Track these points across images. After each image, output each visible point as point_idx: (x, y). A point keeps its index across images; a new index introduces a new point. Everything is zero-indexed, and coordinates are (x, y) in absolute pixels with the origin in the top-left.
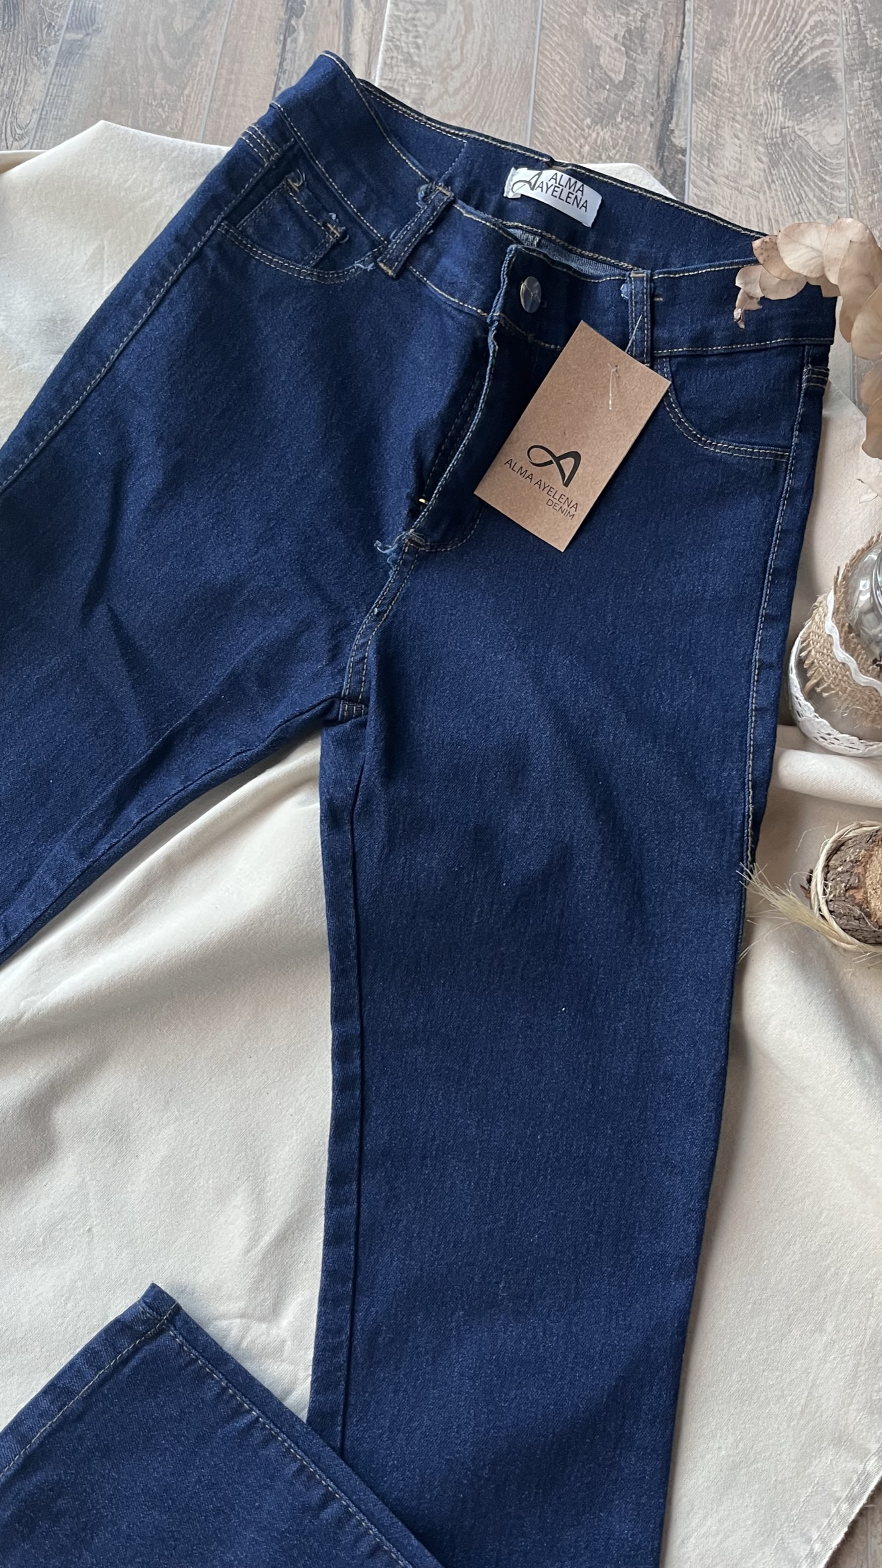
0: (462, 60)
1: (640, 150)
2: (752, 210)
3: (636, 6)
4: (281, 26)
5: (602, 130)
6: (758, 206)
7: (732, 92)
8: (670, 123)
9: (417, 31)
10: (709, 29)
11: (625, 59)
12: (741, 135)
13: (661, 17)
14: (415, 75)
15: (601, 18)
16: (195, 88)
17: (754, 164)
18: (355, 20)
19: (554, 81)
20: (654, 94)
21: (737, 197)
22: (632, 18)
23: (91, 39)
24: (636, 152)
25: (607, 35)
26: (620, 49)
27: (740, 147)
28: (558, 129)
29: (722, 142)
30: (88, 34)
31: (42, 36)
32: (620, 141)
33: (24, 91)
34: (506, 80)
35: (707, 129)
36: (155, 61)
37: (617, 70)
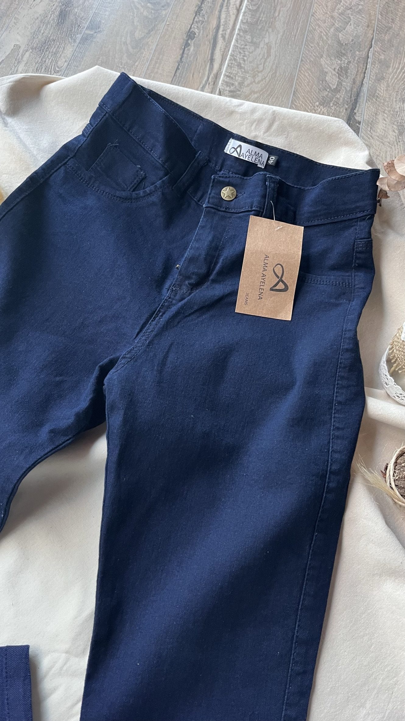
0: (263, 69)
2: (388, 153)
3: (346, 57)
4: (184, 42)
5: (323, 108)
6: (391, 152)
7: (385, 100)
8: (355, 110)
9: (245, 54)
10: (377, 72)
11: (338, 79)
12: (387, 120)
13: (357, 64)
14: (241, 72)
15: (329, 60)
16: (140, 63)
17: (391, 133)
18: (217, 45)
19: (304, 84)
20: (349, 96)
21: (382, 146)
22: (343, 62)
23: (97, 35)
25: (331, 68)
26: (336, 75)
27: (386, 124)
28: (303, 105)
29: (378, 121)
30: (96, 32)
31: (75, 30)
33: (63, 52)
34: (282, 81)
35: (371, 115)
36: (124, 49)
37: (334, 84)
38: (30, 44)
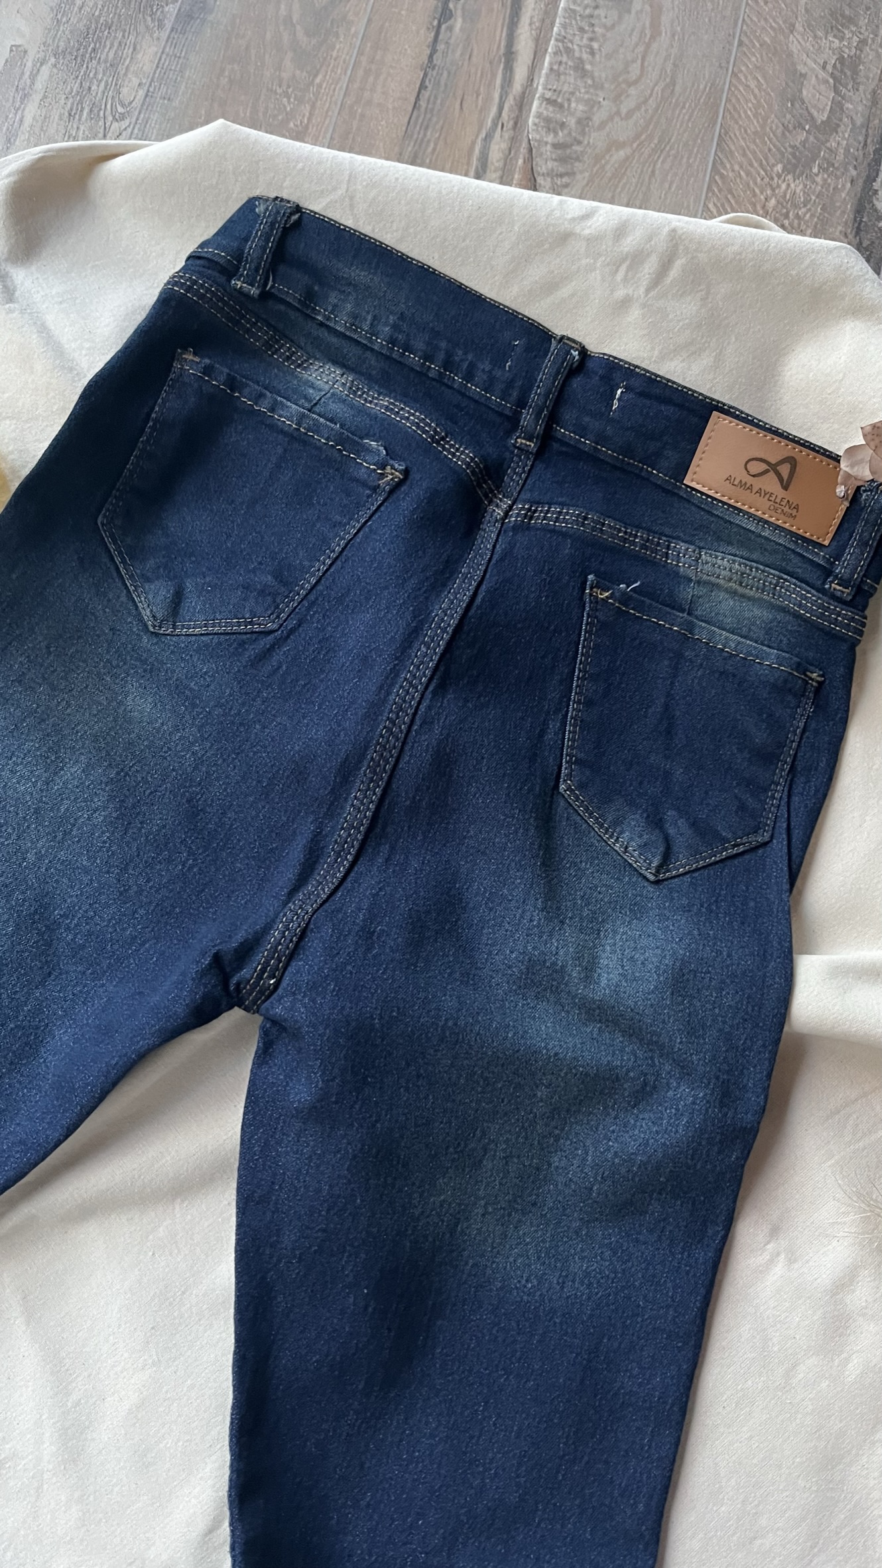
0: (642, 75)
1: (835, 211)
3: (854, 29)
4: (436, 7)
5: (794, 181)
8: (875, 180)
9: (593, 32)
11: (832, 94)
14: (585, 87)
15: (810, 39)
16: (328, 77)
18: (524, 9)
20: (860, 142)
22: (846, 43)
24: (829, 214)
25: (815, 62)
26: (827, 82)
28: (742, 173)
32: (813, 198)
33: (132, 58)
34: (690, 106)
36: (286, 37)
37: (821, 107)
38: (50, 41)
